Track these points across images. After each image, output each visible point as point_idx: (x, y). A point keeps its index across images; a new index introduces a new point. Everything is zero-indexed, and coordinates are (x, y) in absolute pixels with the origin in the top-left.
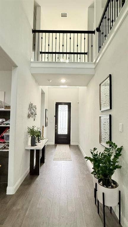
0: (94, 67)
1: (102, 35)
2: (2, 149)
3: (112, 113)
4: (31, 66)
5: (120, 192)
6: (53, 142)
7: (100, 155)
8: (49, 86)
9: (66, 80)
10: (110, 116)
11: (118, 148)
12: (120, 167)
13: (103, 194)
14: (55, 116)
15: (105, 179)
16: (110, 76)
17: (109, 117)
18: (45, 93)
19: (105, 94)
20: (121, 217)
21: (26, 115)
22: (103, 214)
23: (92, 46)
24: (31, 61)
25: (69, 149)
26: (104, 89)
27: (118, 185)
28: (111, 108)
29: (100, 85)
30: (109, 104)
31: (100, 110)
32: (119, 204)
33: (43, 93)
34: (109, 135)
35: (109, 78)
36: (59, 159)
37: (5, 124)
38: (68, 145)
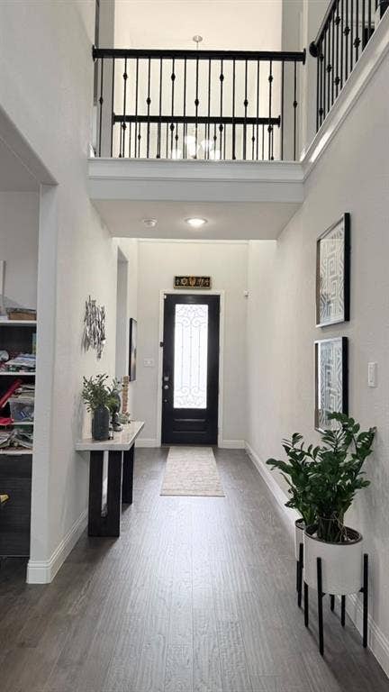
0: (300, 176)
1: (327, 74)
2: (4, 448)
3: (349, 331)
4: (90, 174)
5: (366, 557)
6: (155, 440)
7: (312, 453)
8: (141, 239)
9: (206, 221)
10: (345, 341)
11: (362, 434)
12: (366, 484)
13: (319, 560)
14: (162, 345)
15: (326, 524)
16: (347, 217)
17: (340, 345)
18: (127, 262)
19: (332, 273)
20: (368, 626)
21: (77, 340)
22: (317, 626)
23: (295, 104)
24: (89, 155)
25: (214, 462)
26: (328, 258)
27: (361, 538)
28: (347, 317)
29: (319, 241)
30: (343, 303)
31: (318, 323)
32: (364, 590)
33: (122, 262)
34: (341, 399)
35: (343, 225)
36: (183, 492)
37: (13, 366)
38: (210, 449)
